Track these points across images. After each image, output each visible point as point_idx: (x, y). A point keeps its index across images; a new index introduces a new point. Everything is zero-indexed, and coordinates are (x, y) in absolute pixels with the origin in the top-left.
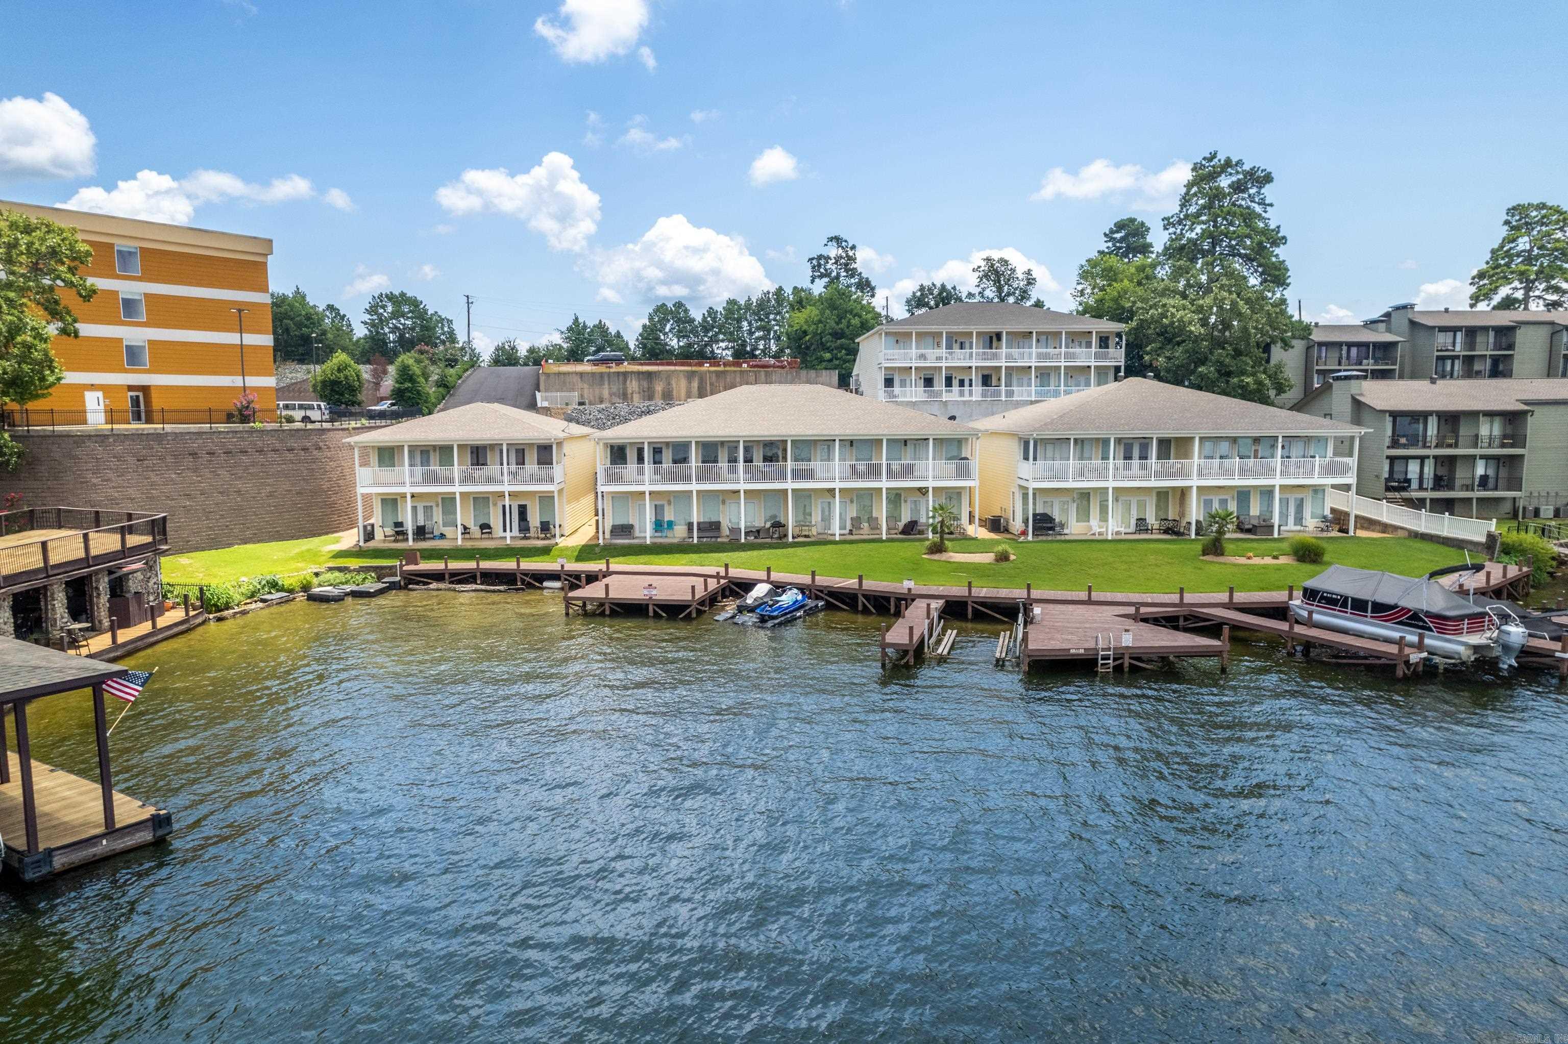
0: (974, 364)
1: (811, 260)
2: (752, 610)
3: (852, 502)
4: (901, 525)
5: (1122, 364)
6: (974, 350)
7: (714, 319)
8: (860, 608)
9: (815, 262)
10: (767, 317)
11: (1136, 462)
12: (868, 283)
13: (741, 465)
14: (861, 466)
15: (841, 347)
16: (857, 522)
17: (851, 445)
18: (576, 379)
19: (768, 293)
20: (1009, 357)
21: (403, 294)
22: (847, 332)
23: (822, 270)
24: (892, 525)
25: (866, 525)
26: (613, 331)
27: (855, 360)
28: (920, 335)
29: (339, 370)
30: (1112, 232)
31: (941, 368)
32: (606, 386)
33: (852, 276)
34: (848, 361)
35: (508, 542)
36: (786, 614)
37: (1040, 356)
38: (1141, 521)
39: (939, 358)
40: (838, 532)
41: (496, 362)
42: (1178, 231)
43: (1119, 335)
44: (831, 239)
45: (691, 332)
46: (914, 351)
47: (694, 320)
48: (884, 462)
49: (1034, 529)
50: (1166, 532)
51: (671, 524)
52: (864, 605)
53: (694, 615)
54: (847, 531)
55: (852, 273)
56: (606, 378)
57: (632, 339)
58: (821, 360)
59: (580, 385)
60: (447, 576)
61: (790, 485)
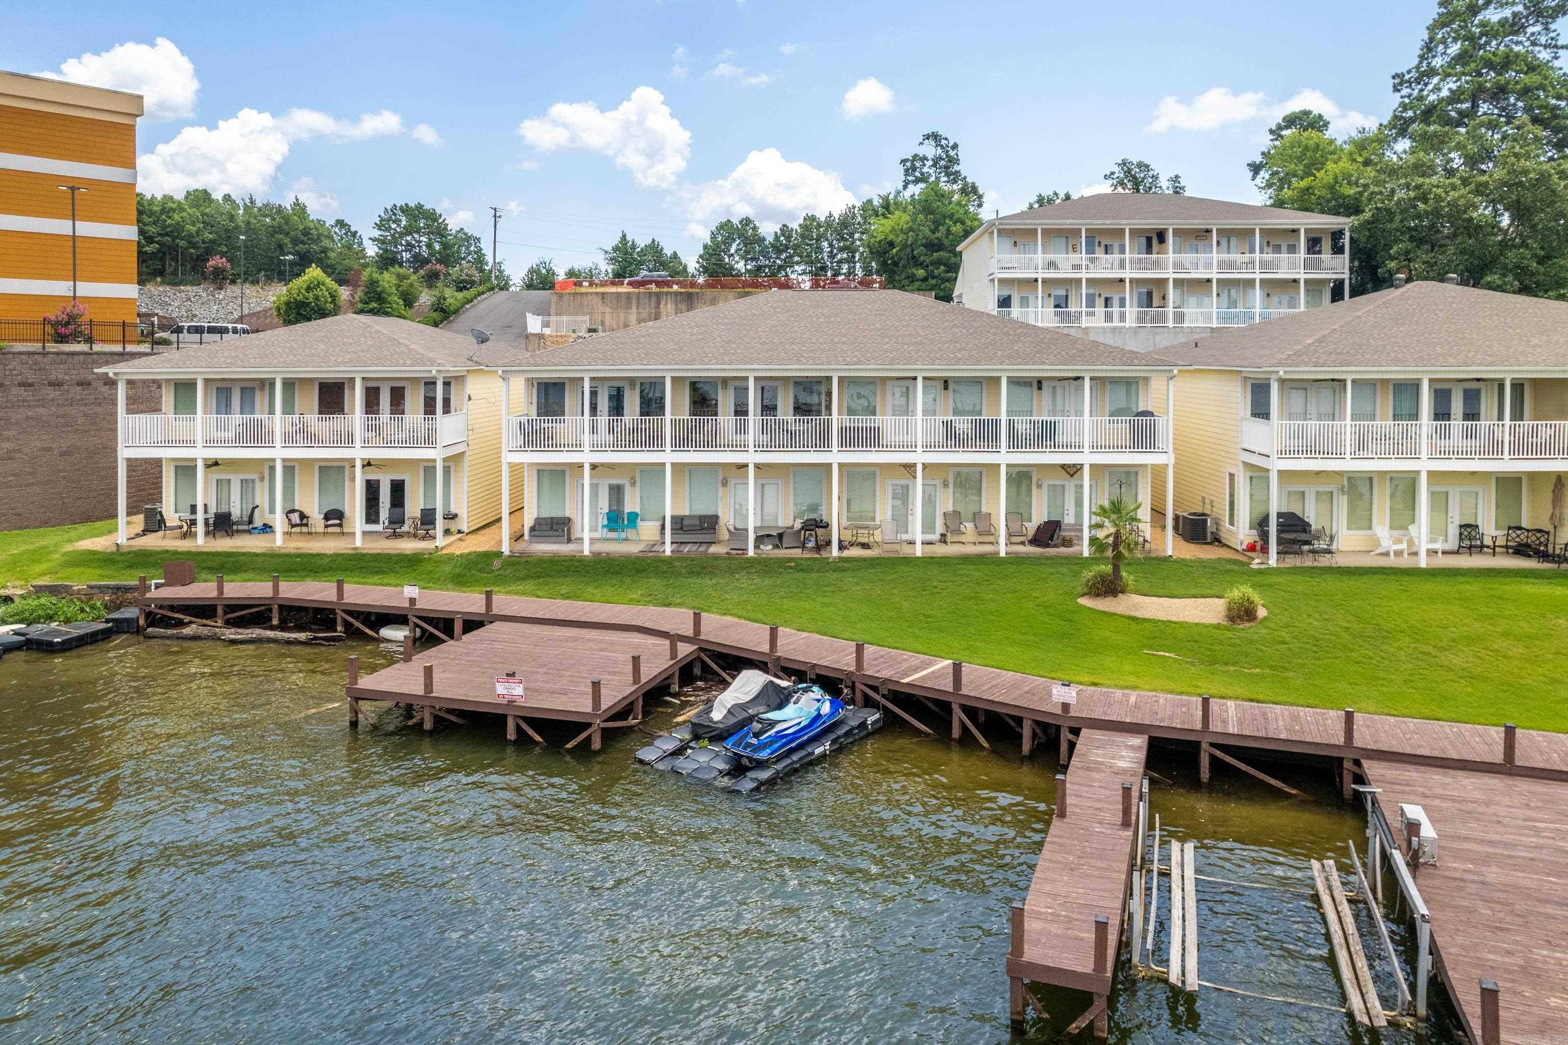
0: (1128, 274)
1: (904, 161)
2: (719, 736)
3: (946, 485)
4: (1031, 527)
5: (1346, 276)
6: (1127, 255)
7: (788, 238)
8: (956, 733)
9: (908, 164)
10: (851, 235)
11: (1457, 424)
12: (974, 190)
13: (753, 418)
14: (963, 424)
15: (938, 262)
16: (953, 520)
17: (946, 388)
18: (597, 301)
19: (854, 207)
20: (1178, 265)
21: (420, 207)
22: (946, 242)
23: (917, 174)
24: (1015, 527)
25: (970, 526)
26: (668, 252)
27: (956, 279)
28: (1049, 233)
29: (309, 289)
30: (1280, 128)
31: (1080, 280)
32: (634, 310)
33: (955, 181)
34: (949, 280)
35: (358, 542)
36: (792, 751)
37: (1222, 265)
38: (1468, 530)
39: (1077, 267)
40: (919, 537)
41: (530, 286)
42: (1416, 92)
43: (1337, 235)
44: (927, 137)
45: (761, 252)
46: (1040, 257)
47: (764, 239)
48: (1004, 418)
49: (1280, 542)
50: (1521, 550)
51: (633, 517)
52: (963, 725)
53: (596, 745)
54: (936, 537)
55: (955, 177)
56: (634, 301)
57: (692, 263)
58: (912, 279)
59: (601, 309)
60: (220, 611)
61: (835, 456)
